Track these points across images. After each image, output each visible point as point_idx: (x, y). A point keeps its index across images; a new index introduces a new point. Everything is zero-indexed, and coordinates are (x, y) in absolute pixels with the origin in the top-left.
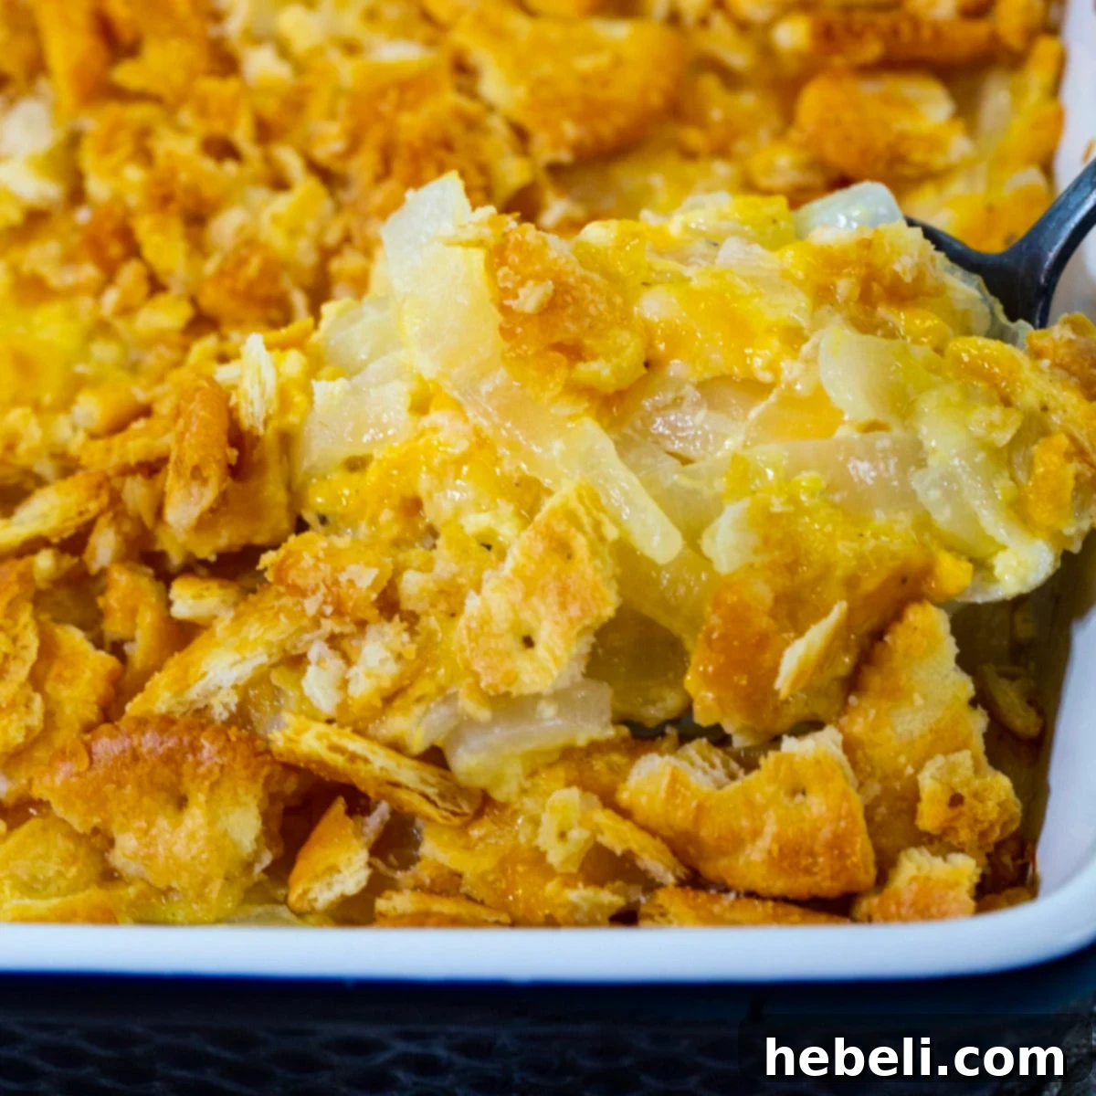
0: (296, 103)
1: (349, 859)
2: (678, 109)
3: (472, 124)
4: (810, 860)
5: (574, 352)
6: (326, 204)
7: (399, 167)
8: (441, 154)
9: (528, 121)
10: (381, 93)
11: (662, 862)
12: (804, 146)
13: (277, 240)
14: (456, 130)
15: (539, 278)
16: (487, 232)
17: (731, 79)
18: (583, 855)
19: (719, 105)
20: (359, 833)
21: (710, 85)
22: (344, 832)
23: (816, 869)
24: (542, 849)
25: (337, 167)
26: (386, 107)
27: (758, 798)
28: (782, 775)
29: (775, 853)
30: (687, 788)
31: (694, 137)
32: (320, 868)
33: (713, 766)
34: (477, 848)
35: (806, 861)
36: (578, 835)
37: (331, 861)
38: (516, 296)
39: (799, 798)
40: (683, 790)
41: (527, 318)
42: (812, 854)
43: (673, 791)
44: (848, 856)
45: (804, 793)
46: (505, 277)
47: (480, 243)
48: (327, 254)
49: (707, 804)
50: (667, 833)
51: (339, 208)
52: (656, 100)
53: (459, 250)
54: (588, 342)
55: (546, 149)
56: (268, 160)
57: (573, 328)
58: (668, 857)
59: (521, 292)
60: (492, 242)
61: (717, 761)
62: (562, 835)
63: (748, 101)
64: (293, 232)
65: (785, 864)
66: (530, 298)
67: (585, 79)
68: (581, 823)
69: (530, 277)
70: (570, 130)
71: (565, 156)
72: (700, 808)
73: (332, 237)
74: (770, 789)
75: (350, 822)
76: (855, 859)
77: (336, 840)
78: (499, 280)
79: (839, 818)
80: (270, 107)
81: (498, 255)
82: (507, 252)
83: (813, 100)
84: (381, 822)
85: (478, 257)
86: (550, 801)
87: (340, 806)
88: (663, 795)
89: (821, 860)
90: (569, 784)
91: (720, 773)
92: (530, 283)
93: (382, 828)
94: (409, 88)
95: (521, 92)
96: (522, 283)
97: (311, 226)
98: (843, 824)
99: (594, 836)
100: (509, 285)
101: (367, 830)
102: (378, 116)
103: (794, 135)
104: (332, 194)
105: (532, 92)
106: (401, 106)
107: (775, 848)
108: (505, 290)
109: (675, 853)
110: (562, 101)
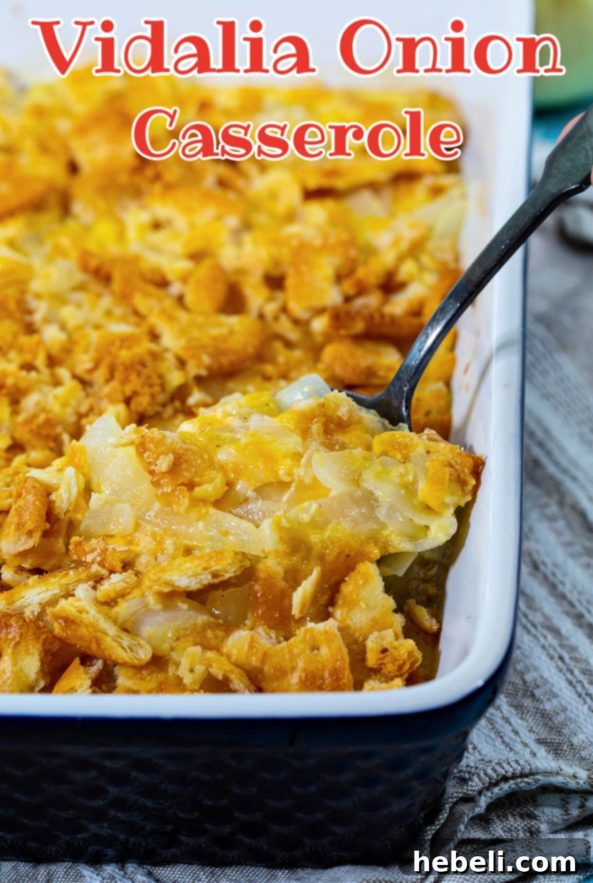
0: (68, 349)
1: (82, 684)
2: (261, 356)
3: (156, 356)
4: (321, 681)
5: (191, 486)
6: (82, 394)
7: (118, 375)
8: (139, 368)
9: (185, 355)
10: (112, 343)
11: (242, 682)
12: (325, 371)
13: (55, 408)
14: (148, 359)
15: (165, 453)
16: (134, 436)
17: (288, 344)
18: (202, 680)
19: (282, 355)
20: (86, 673)
21: (278, 346)
22: (79, 672)
23: (324, 687)
24: (181, 676)
25: (87, 377)
26: (114, 349)
27: (296, 651)
28: (307, 639)
29: (303, 678)
30: (259, 644)
31: (269, 369)
32: (67, 688)
33: (271, 638)
34: (147, 679)
35: (319, 682)
36: (200, 669)
37: (72, 685)
38: (156, 465)
39: (316, 652)
40: (257, 645)
41: (163, 474)
42: (322, 678)
43: (251, 647)
44: (341, 679)
45: (318, 649)
46: (148, 457)
47: (132, 443)
48: (80, 416)
49: (269, 653)
50: (247, 667)
51: (88, 395)
52: (251, 350)
53: (122, 449)
54: (197, 480)
55: (193, 370)
56: (53, 376)
57: (187, 474)
58: (245, 679)
59: (158, 462)
60: (138, 441)
61: (273, 635)
62: (192, 671)
63: (297, 354)
64: (65, 405)
65: (308, 683)
66: (163, 464)
67: (215, 338)
68: (200, 662)
69: (161, 454)
70: (206, 360)
71: (203, 372)
72: (265, 654)
73: (84, 408)
74: (302, 646)
75: (82, 668)
76: (344, 681)
77: (75, 676)
78: (146, 459)
79: (337, 660)
80: (55, 350)
81: (141, 447)
82: (147, 445)
83: (329, 352)
84: (98, 669)
85: (132, 450)
86: (186, 652)
87: (77, 661)
88: (246, 648)
89: (327, 682)
90: (195, 644)
91: (274, 640)
92: (162, 457)
93: (98, 671)
94: (126, 341)
95: (183, 342)
96: (158, 458)
97: (73, 402)
98: (338, 663)
99: (207, 669)
100: (151, 460)
101: (90, 671)
102: (110, 353)
103: (321, 366)
104: (84, 389)
105: (188, 342)
106: (121, 347)
107: (303, 675)
108: (150, 463)
109: (250, 679)
110: (203, 348)
